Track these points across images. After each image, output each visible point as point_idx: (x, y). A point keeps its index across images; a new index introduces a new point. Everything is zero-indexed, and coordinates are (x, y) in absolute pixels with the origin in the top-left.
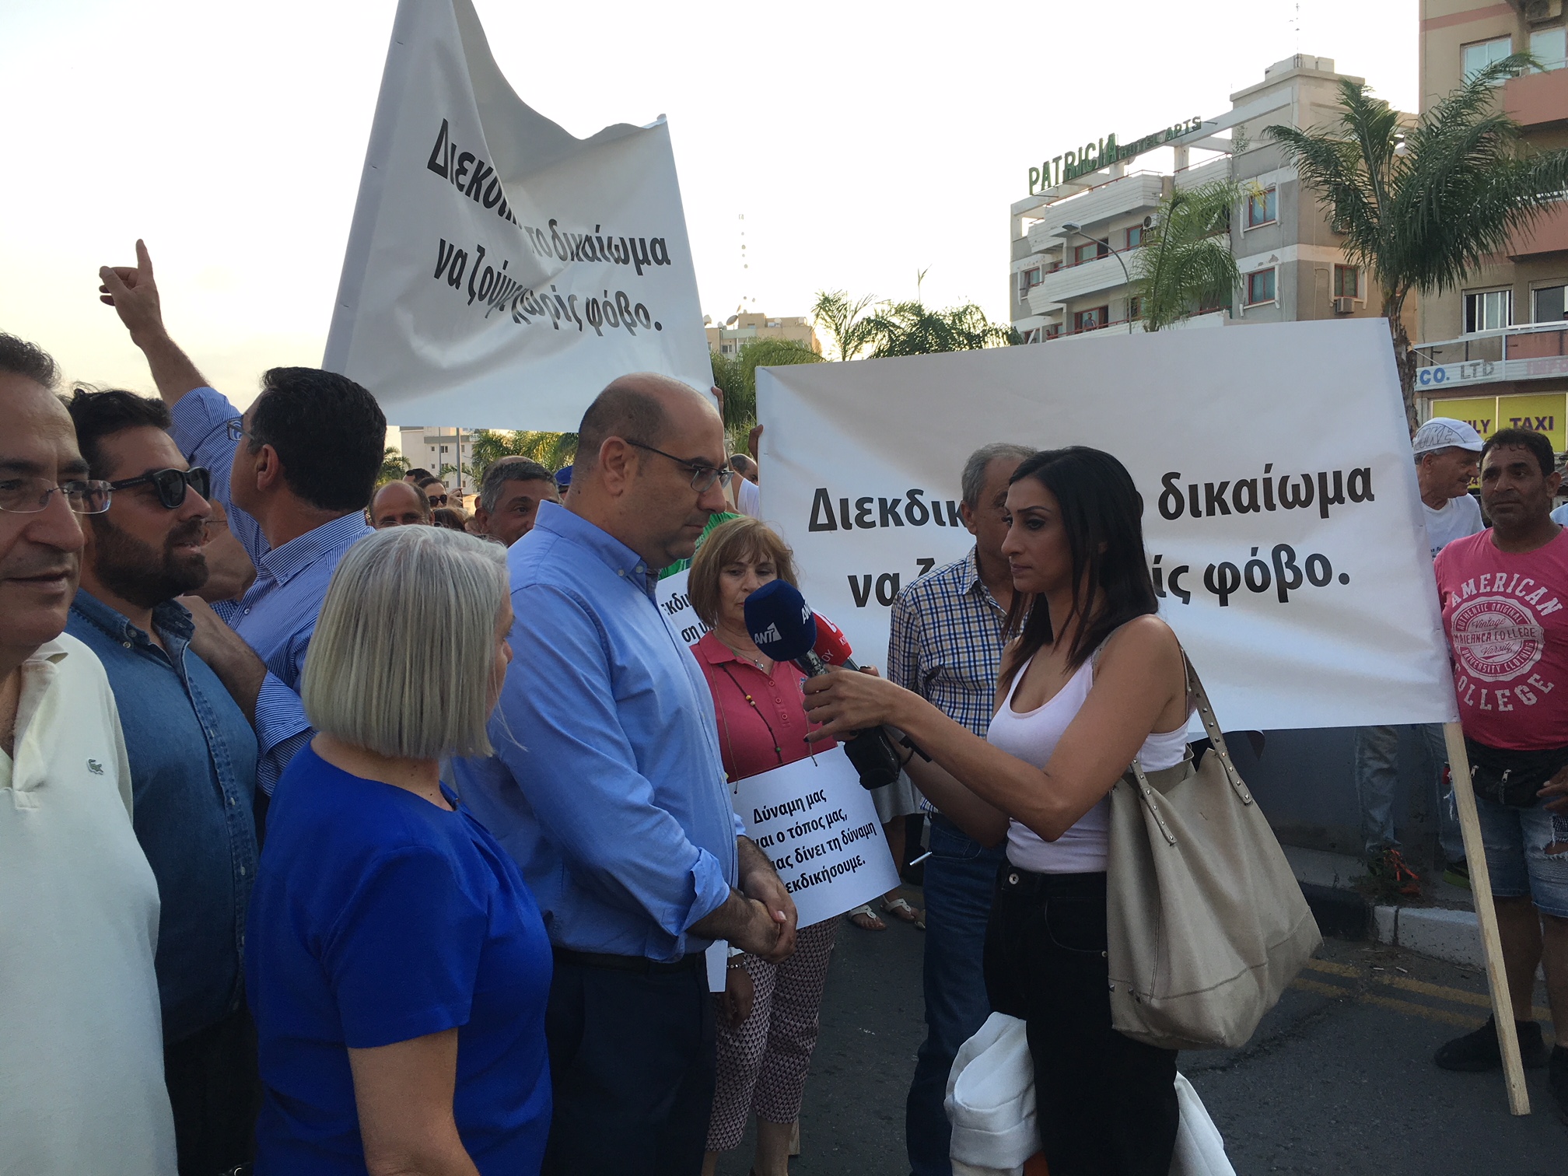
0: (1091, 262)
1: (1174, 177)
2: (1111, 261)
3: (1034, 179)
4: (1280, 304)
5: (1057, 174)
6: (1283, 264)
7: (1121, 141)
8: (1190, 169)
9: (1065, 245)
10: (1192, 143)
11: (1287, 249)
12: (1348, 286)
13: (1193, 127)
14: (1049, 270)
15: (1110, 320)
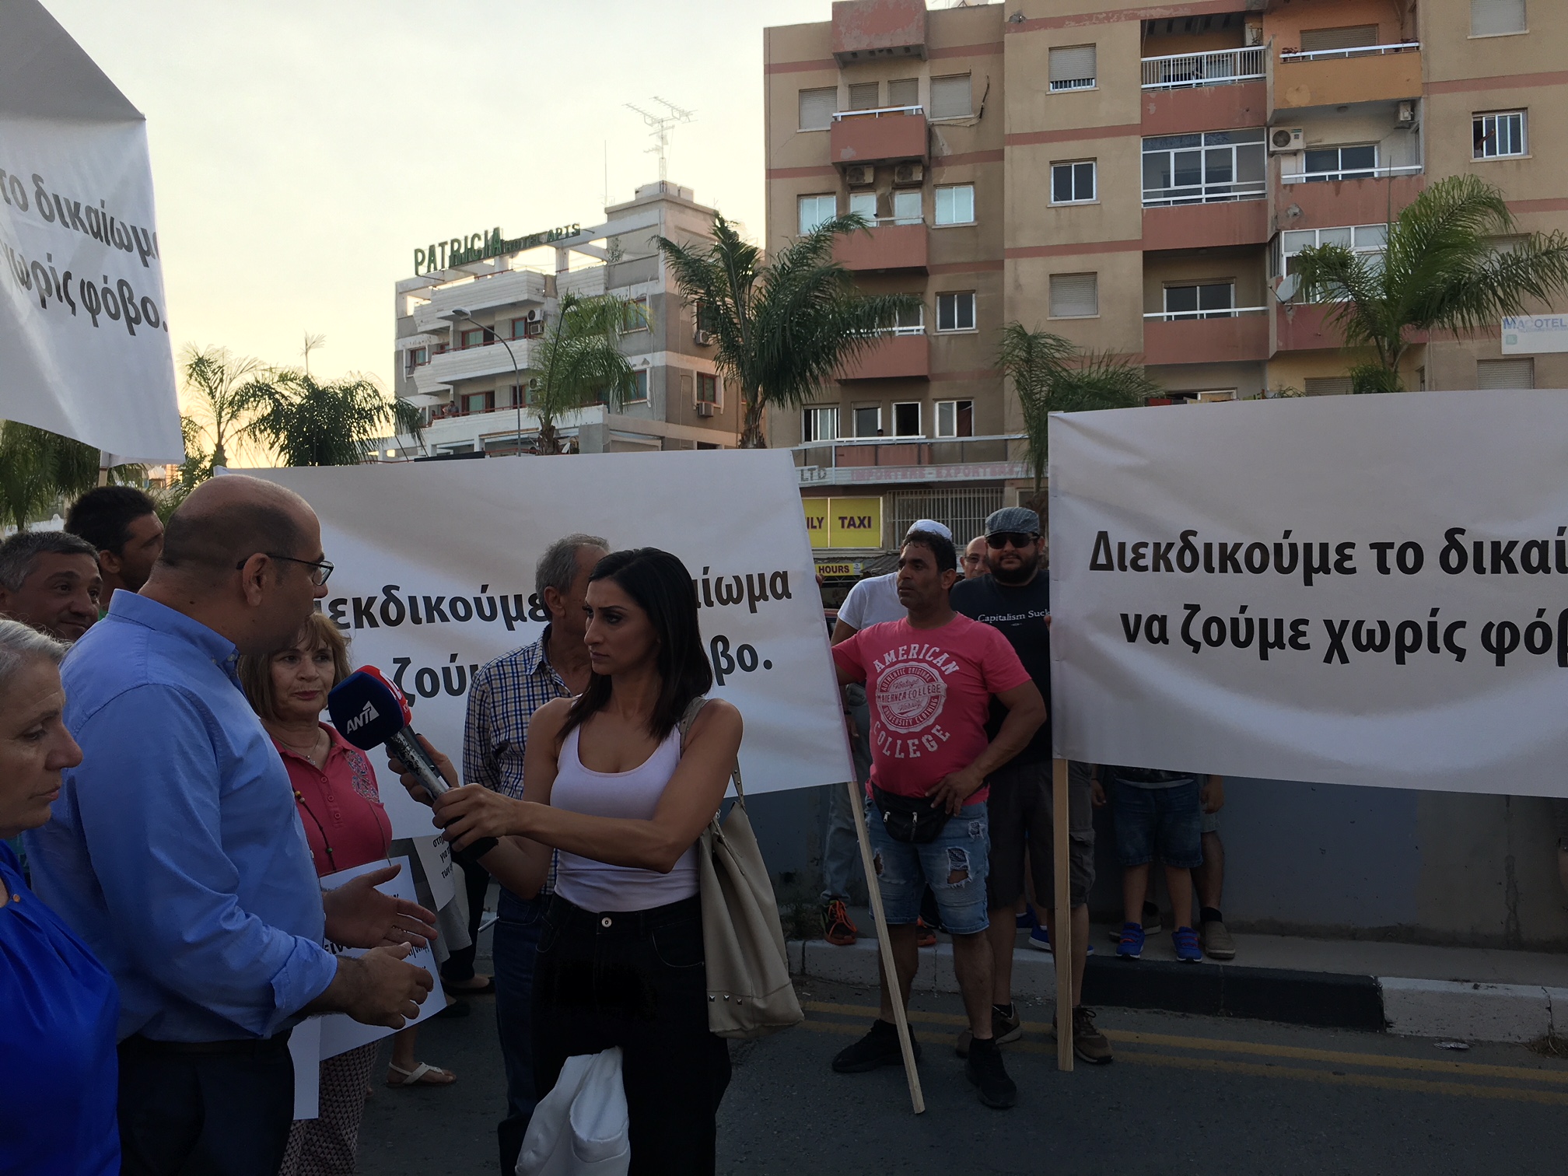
0: (478, 348)
1: (556, 276)
2: (497, 348)
3: (420, 260)
4: (651, 403)
5: (443, 259)
6: (653, 367)
7: (507, 236)
8: (570, 271)
9: (451, 329)
10: (572, 246)
11: (658, 354)
12: (709, 393)
13: (573, 233)
14: (435, 351)
15: (497, 405)
